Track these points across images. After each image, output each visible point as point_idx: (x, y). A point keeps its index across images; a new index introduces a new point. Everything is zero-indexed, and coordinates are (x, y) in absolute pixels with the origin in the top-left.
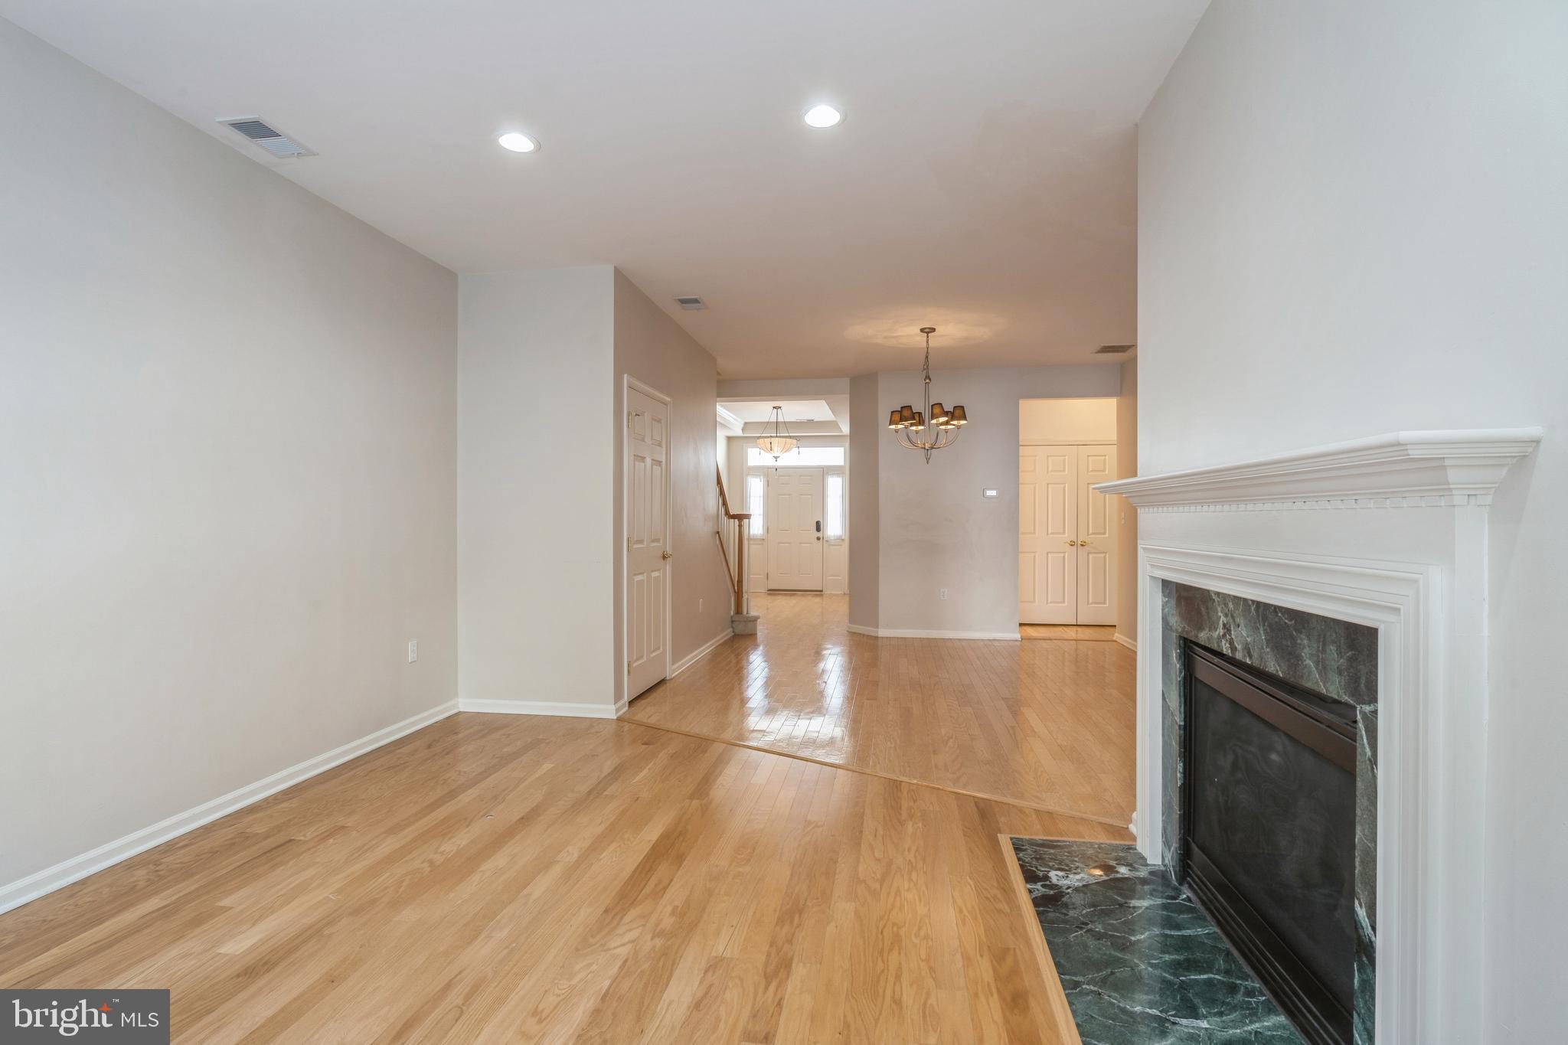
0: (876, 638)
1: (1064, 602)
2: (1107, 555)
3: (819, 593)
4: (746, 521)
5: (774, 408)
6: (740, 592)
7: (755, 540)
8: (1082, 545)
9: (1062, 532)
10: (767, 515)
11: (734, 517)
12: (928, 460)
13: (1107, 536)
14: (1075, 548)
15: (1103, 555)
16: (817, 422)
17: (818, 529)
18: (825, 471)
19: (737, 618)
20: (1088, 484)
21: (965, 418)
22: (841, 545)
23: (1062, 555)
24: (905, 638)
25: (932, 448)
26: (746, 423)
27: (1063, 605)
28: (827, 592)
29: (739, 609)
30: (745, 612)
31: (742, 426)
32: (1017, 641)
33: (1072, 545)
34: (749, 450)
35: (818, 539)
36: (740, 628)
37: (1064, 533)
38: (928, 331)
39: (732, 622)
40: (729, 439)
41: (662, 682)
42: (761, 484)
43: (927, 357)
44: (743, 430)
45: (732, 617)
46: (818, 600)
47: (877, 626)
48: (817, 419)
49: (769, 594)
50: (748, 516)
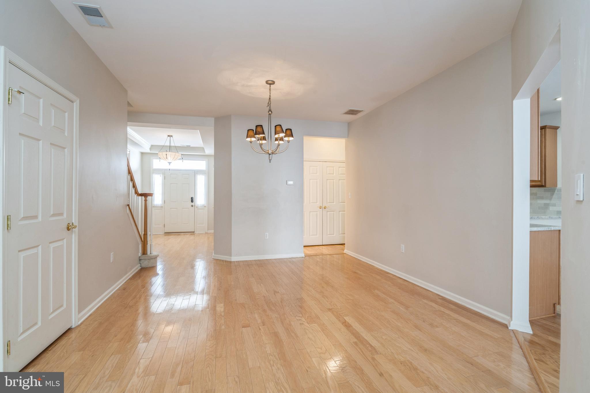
0: (231, 262)
1: (317, 235)
2: (335, 212)
3: (192, 233)
4: (149, 198)
5: (168, 136)
6: (146, 242)
7: (156, 207)
8: (325, 208)
9: (316, 202)
10: (164, 193)
11: (141, 195)
12: (270, 160)
13: (335, 203)
14: (321, 209)
15: (333, 212)
16: (192, 147)
17: (192, 201)
18: (196, 172)
19: (144, 257)
20: (327, 180)
21: (292, 136)
22: (204, 209)
23: (316, 213)
24: (246, 261)
25: (273, 153)
26: (152, 146)
27: (316, 236)
28: (196, 232)
29: (144, 252)
30: (149, 253)
31: (150, 147)
32: (303, 257)
33: (320, 208)
34: (154, 160)
35: (192, 206)
36: (145, 264)
37: (317, 202)
38: (270, 83)
39: (140, 260)
40: (142, 154)
41: (69, 329)
42: (161, 178)
43: (270, 99)
44: (150, 149)
45: (140, 257)
46: (192, 237)
47: (231, 255)
48: (192, 145)
49: (165, 235)
50: (151, 195)
